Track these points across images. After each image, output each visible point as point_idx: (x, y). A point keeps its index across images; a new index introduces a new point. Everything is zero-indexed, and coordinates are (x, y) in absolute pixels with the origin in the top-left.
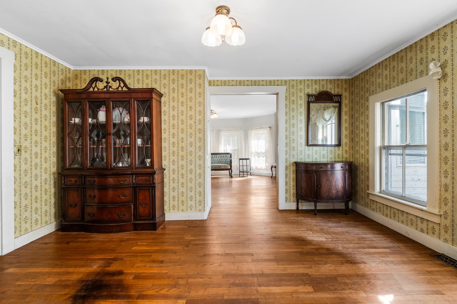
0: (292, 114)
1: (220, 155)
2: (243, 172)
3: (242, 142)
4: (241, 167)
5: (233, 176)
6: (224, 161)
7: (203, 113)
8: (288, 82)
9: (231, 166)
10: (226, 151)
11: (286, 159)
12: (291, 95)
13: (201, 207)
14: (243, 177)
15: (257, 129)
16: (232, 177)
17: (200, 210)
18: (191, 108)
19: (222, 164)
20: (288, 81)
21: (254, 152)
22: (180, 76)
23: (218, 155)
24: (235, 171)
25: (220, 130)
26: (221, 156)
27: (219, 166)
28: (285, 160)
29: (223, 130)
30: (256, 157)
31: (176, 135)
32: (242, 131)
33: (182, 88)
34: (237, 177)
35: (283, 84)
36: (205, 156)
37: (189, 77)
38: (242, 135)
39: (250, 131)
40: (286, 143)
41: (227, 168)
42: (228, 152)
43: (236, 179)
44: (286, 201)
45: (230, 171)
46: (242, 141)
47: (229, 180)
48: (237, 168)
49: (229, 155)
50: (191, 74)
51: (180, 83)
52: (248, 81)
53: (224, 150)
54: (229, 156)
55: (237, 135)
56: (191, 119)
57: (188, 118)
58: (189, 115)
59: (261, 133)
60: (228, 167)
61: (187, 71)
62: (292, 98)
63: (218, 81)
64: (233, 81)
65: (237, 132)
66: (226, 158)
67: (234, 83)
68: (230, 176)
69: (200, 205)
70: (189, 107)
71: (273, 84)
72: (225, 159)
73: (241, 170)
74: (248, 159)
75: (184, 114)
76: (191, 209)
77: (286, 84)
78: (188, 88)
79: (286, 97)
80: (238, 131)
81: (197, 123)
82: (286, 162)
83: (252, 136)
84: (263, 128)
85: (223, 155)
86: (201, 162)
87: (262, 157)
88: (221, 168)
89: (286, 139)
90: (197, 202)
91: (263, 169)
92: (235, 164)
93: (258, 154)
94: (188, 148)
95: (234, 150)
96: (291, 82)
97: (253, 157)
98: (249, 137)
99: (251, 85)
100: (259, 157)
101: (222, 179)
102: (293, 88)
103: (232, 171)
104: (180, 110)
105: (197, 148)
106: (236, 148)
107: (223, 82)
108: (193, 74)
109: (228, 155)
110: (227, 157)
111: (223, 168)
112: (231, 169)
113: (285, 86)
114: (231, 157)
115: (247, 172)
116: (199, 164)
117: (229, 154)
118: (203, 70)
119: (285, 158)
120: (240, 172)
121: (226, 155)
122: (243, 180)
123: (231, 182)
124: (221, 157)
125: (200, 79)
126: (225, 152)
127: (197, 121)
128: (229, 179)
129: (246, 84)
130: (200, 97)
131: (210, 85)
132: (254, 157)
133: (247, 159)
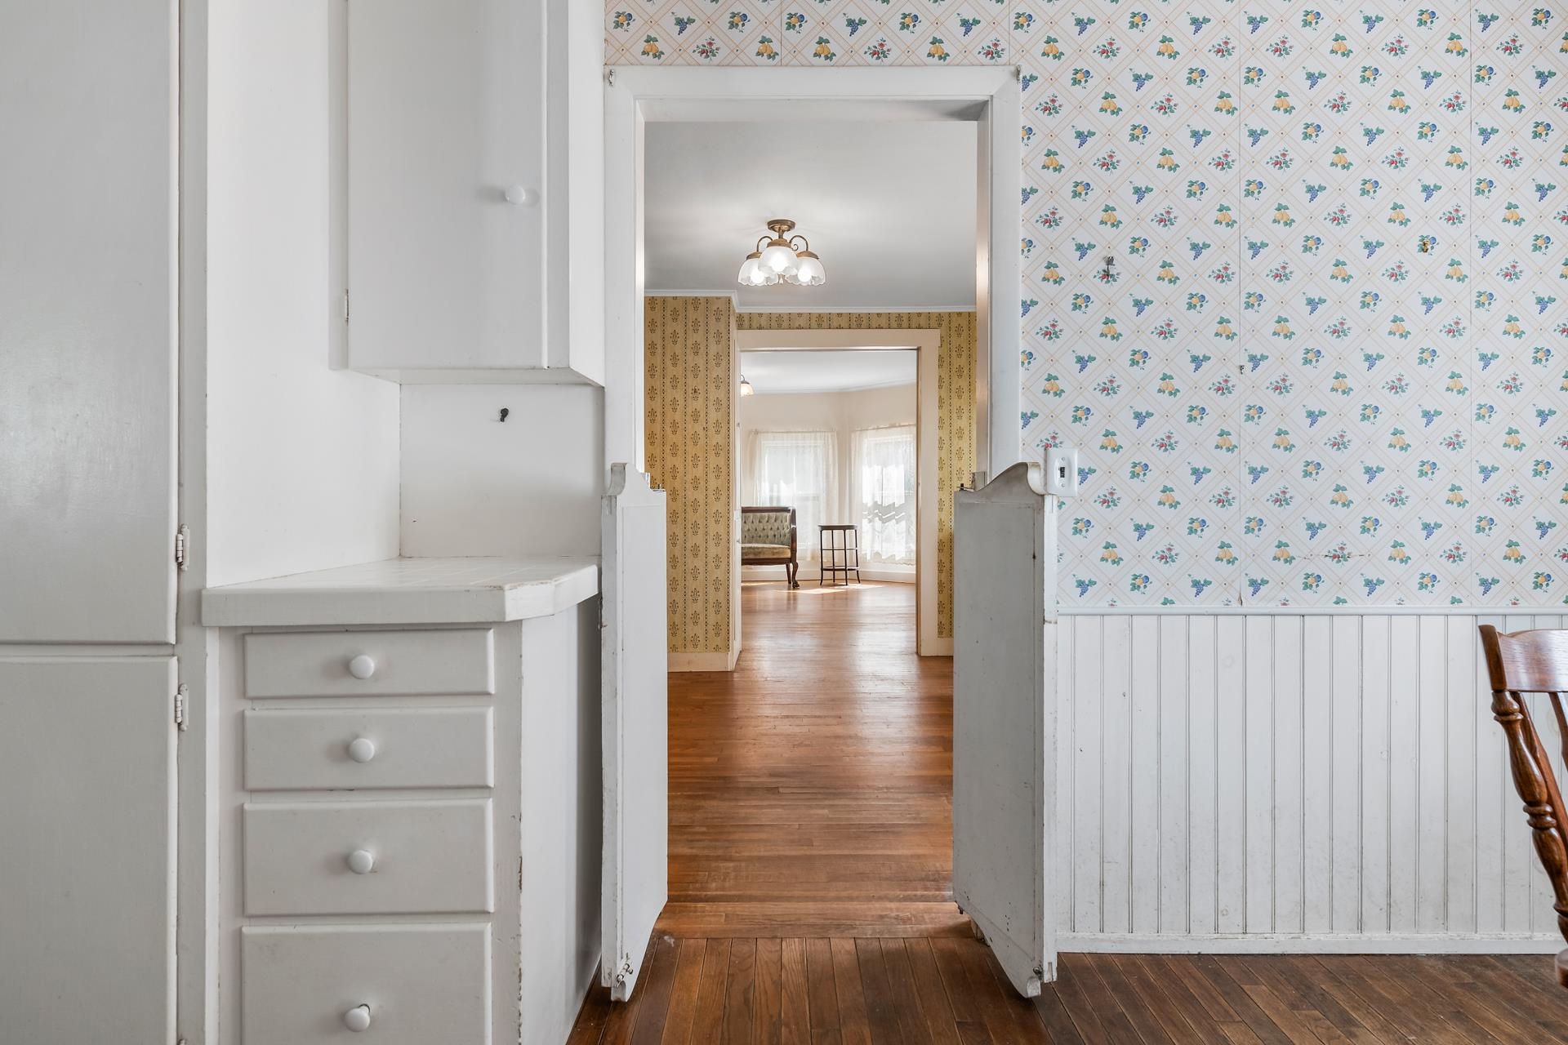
0: (956, 402)
1: (758, 514)
2: (834, 570)
3: (831, 473)
4: (827, 555)
5: (799, 583)
6: (771, 533)
7: (725, 405)
8: (946, 318)
9: (794, 550)
10: (778, 499)
11: (941, 522)
12: (954, 354)
13: (718, 641)
14: (835, 585)
15: (878, 428)
16: (796, 586)
17: (717, 649)
18: (695, 392)
19: (765, 543)
20: (947, 315)
21: (870, 504)
22: (668, 313)
23: (751, 515)
24: (806, 567)
25: (757, 432)
26: (762, 517)
27: (754, 548)
28: (937, 524)
29: (768, 432)
30: (878, 523)
31: (658, 461)
32: (829, 435)
33: (675, 342)
34: (814, 587)
35: (933, 323)
36: (731, 513)
37: (692, 315)
38: (830, 446)
39: (858, 433)
40: (941, 481)
41: (782, 556)
42: (783, 504)
43: (808, 595)
44: (940, 633)
45: (791, 565)
46: (832, 469)
47: (786, 595)
48: (813, 558)
49: (788, 515)
50: (696, 309)
51: (669, 330)
52: (840, 315)
53: (771, 499)
54: (788, 518)
55: (816, 446)
56: (696, 421)
57: (689, 418)
58: (689, 410)
59: (892, 443)
60: (783, 553)
61: (686, 300)
62: (956, 362)
63: (760, 315)
64: (800, 315)
65: (815, 439)
66: (776, 525)
67: (802, 322)
68: (790, 583)
69: (717, 634)
70: (690, 391)
71: (905, 323)
72: (775, 528)
73: (827, 564)
74: (850, 527)
75: (678, 407)
76: (695, 646)
77: (940, 325)
78: (690, 343)
79: (941, 358)
80: (818, 434)
81: (712, 431)
82: (941, 530)
83: (865, 450)
84: (900, 426)
85: (766, 514)
86: (721, 529)
87: (894, 521)
88: (762, 557)
89: (941, 468)
90: (710, 627)
91: (897, 559)
92: (808, 543)
93: (884, 512)
94: (689, 493)
95: (806, 499)
96: (954, 318)
97: (865, 522)
98: (853, 453)
99: (847, 326)
100: (884, 521)
101: (763, 592)
102: (959, 335)
103: (796, 567)
104: (669, 398)
105: (711, 492)
106: (811, 492)
107: (774, 319)
108: (702, 307)
109: (785, 514)
110: (779, 521)
111: (766, 557)
112: (792, 559)
113: (938, 331)
114: (793, 520)
115: (845, 570)
116: (715, 533)
117: (786, 510)
118: (727, 297)
119: (937, 519)
120: (822, 570)
121: (778, 514)
122: (835, 593)
123: (792, 600)
124: (760, 522)
125: (718, 320)
126: (775, 505)
127: (711, 425)
128: (785, 592)
129: (835, 324)
130: (718, 365)
131: (740, 327)
132: (870, 521)
133: (844, 528)
